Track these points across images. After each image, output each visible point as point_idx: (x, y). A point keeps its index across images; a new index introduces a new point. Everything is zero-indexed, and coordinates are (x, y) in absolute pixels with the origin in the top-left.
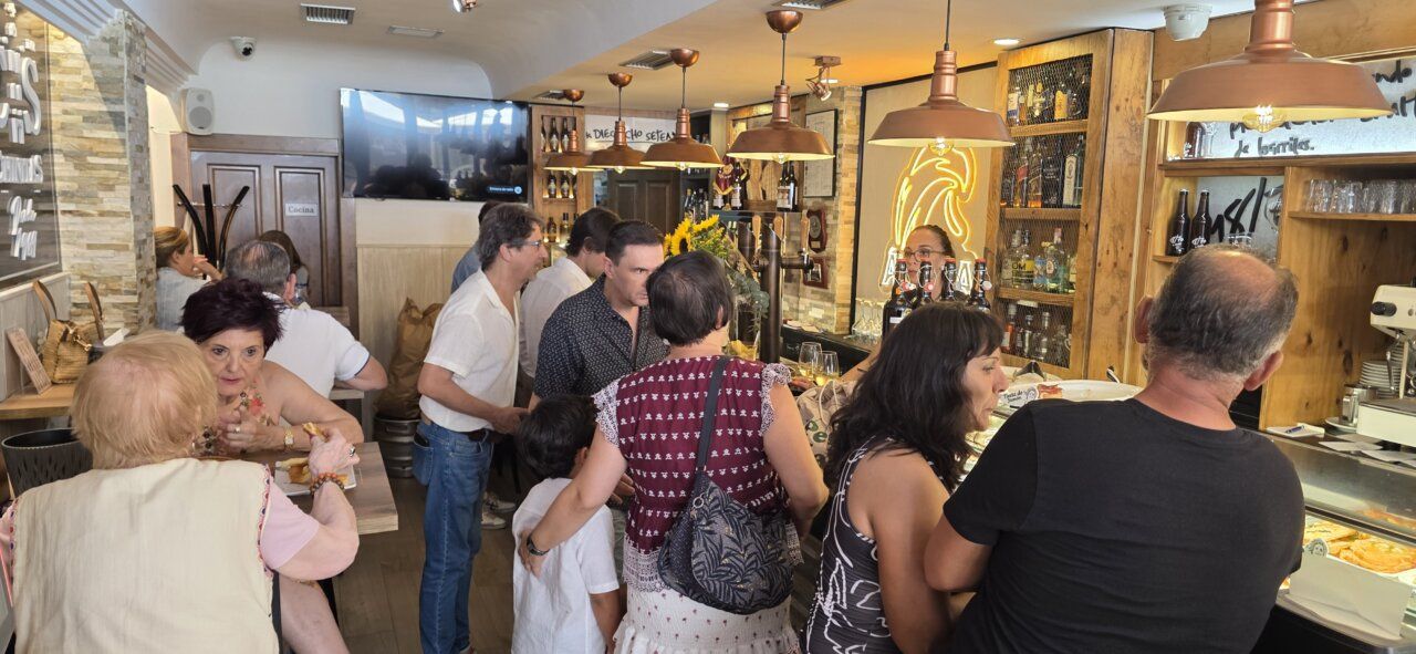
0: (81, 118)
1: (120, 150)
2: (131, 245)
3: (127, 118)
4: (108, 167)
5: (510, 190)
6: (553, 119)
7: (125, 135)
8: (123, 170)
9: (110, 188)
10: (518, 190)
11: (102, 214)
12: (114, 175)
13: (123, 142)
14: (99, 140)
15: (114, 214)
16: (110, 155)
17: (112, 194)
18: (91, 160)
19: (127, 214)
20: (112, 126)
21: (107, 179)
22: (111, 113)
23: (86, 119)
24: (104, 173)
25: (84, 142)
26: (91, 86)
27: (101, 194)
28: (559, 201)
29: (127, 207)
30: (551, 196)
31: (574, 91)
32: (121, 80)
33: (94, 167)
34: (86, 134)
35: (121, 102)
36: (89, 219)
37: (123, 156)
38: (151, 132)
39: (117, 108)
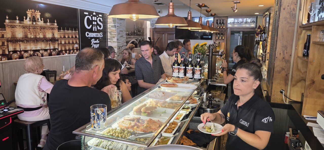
0: (111, 26)
1: (115, 31)
2: (117, 47)
3: (116, 26)
4: (114, 34)
5: (208, 37)
6: (220, 20)
7: (116, 29)
8: (116, 35)
9: (114, 38)
10: (210, 37)
11: (113, 42)
12: (115, 35)
13: (116, 30)
14: (113, 30)
15: (114, 42)
16: (114, 32)
17: (114, 39)
18: (112, 33)
19: (116, 42)
20: (114, 27)
21: (114, 36)
22: (114, 25)
23: (112, 27)
24: (113, 35)
25: (111, 30)
26: (112, 21)
27: (113, 39)
28: (220, 39)
29: (116, 41)
30: (218, 38)
31: (213, 14)
32: (116, 20)
33: (112, 34)
34: (111, 29)
35: (116, 23)
36: (112, 43)
37: (116, 32)
38: (147, 28)
39: (115, 25)
